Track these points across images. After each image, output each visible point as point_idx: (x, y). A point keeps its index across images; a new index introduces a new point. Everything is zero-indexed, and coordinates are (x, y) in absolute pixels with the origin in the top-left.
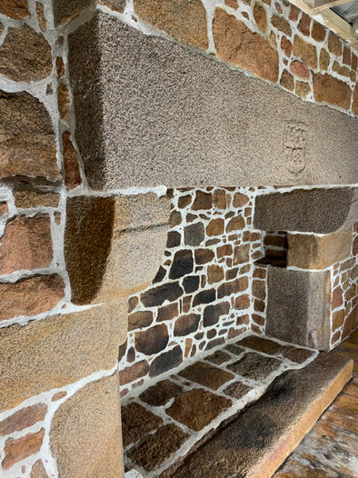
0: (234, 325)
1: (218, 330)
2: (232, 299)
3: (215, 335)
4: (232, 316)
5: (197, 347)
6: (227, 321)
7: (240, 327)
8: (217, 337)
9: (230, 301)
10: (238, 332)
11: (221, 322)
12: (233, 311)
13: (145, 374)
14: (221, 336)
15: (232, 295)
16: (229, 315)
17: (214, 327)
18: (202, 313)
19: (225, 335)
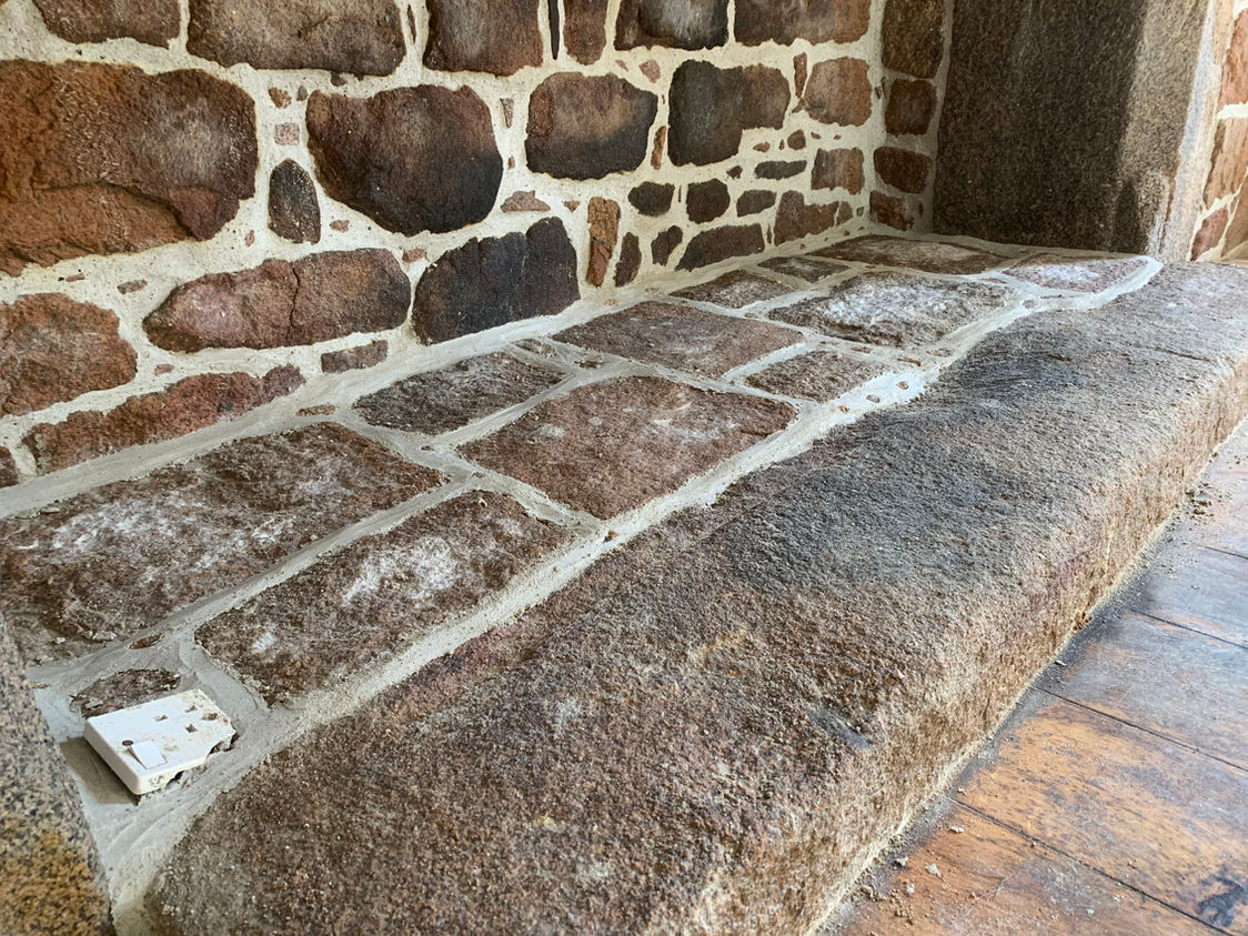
0: (801, 183)
1: (736, 190)
2: (799, 63)
3: (720, 211)
4: (797, 141)
5: (645, 248)
6: (776, 155)
7: (824, 197)
8: (730, 218)
9: (789, 73)
10: (818, 219)
11: (747, 156)
12: (798, 121)
13: (391, 322)
14: (749, 220)
15: (800, 45)
16: (783, 134)
17: (717, 171)
18: (662, 88)
19: (766, 219)
